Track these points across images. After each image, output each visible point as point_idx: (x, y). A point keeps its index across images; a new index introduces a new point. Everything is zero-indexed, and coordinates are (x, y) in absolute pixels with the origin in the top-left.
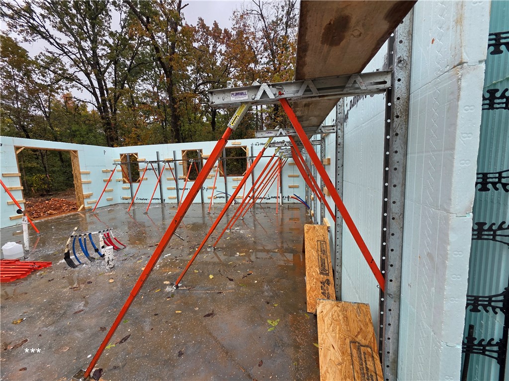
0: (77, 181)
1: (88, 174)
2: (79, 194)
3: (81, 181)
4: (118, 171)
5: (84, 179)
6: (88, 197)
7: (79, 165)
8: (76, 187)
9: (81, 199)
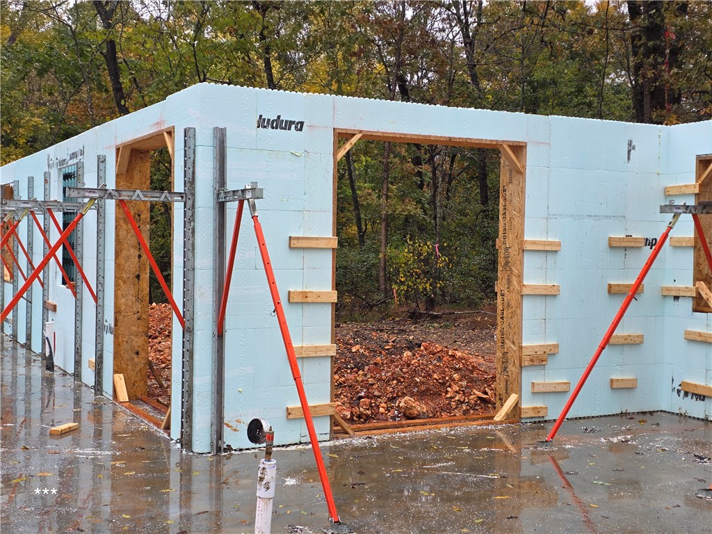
0: (509, 282)
1: (550, 251)
2: (508, 344)
3: (520, 282)
4: (678, 246)
5: (533, 274)
6: (540, 360)
7: (521, 212)
8: (500, 307)
9: (511, 368)
